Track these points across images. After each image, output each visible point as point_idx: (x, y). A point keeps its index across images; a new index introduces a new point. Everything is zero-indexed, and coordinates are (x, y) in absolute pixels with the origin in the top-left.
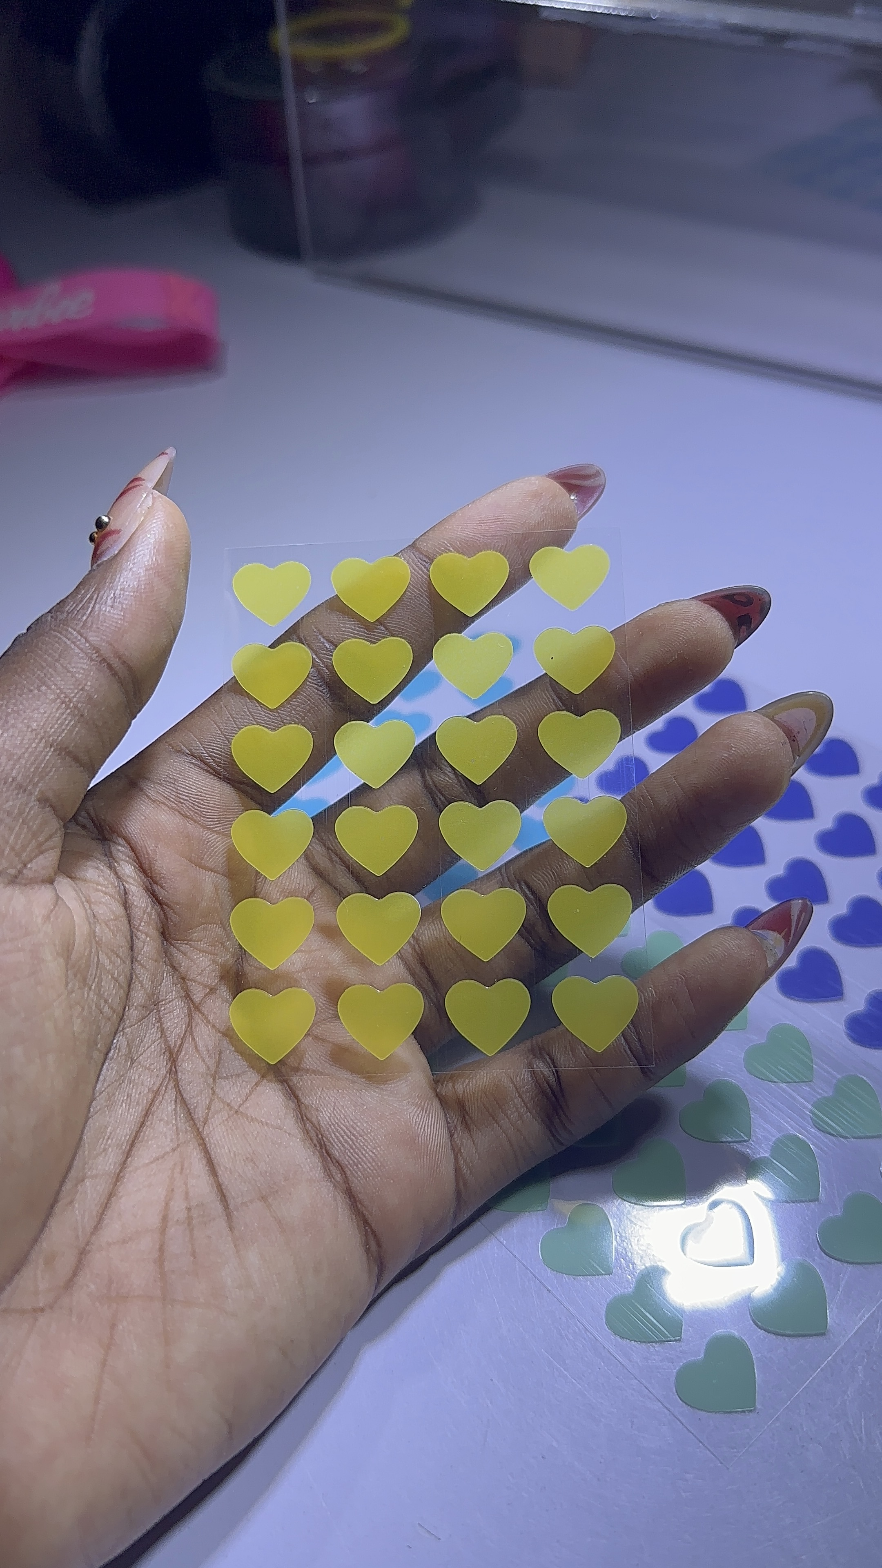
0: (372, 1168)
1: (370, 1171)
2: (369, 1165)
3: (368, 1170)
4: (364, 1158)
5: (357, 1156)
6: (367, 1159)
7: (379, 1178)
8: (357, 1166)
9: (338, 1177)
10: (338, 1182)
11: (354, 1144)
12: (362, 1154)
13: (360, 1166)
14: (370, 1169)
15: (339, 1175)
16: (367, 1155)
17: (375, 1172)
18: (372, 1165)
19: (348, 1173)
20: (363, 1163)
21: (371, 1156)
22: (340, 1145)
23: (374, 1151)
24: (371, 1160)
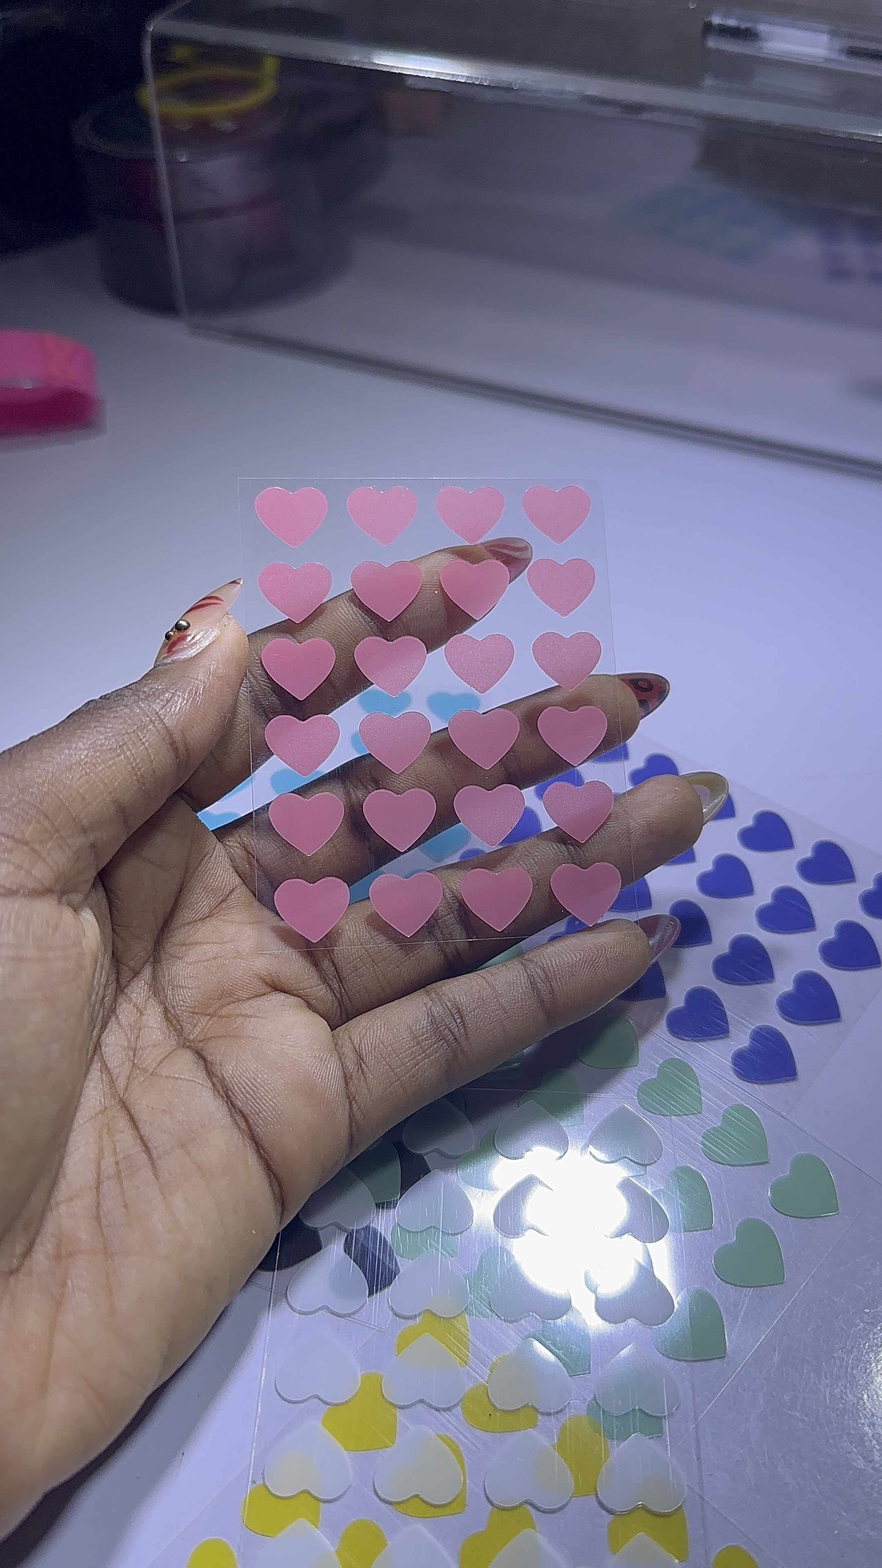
0: (272, 1116)
1: (271, 1120)
2: (270, 1114)
3: (269, 1118)
4: (265, 1107)
5: (258, 1106)
6: (268, 1109)
7: (279, 1126)
8: (258, 1115)
9: (243, 1125)
10: (243, 1130)
11: (256, 1095)
12: (263, 1104)
13: (261, 1115)
14: (271, 1117)
15: (244, 1124)
16: (267, 1104)
17: (275, 1120)
18: (272, 1114)
19: (251, 1121)
20: (264, 1113)
21: (271, 1106)
22: (242, 1096)
23: (274, 1100)
24: (271, 1109)
